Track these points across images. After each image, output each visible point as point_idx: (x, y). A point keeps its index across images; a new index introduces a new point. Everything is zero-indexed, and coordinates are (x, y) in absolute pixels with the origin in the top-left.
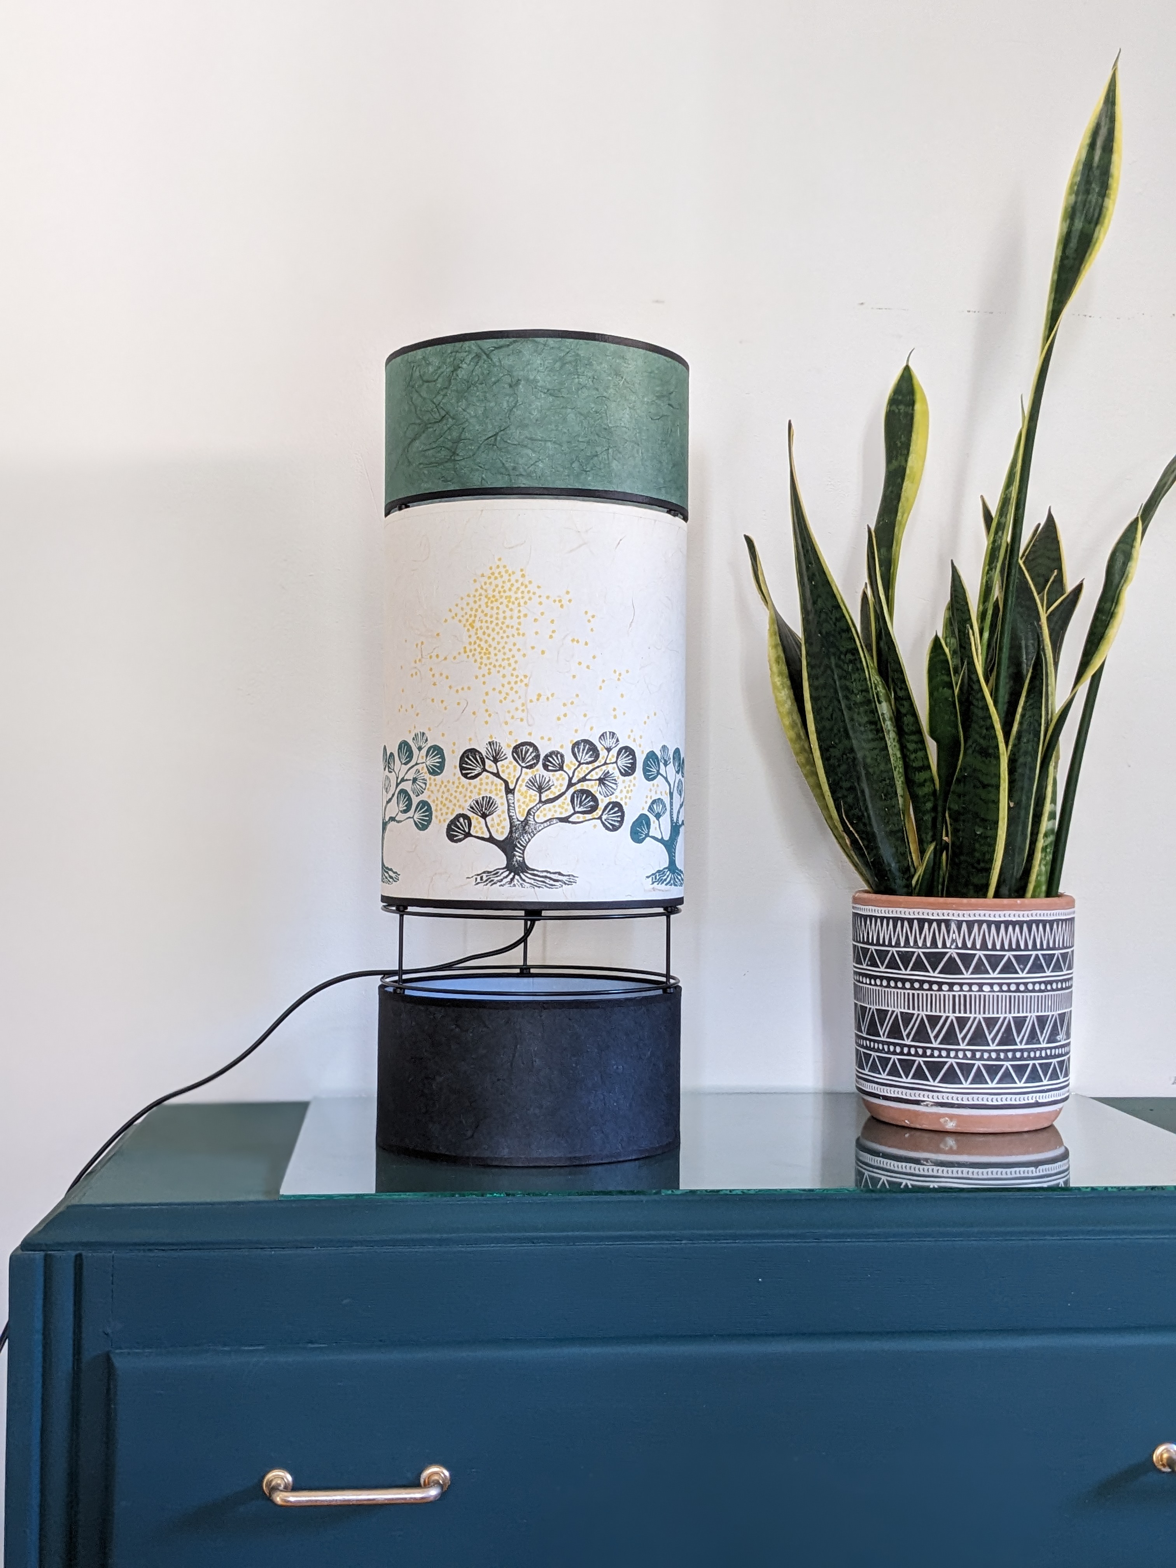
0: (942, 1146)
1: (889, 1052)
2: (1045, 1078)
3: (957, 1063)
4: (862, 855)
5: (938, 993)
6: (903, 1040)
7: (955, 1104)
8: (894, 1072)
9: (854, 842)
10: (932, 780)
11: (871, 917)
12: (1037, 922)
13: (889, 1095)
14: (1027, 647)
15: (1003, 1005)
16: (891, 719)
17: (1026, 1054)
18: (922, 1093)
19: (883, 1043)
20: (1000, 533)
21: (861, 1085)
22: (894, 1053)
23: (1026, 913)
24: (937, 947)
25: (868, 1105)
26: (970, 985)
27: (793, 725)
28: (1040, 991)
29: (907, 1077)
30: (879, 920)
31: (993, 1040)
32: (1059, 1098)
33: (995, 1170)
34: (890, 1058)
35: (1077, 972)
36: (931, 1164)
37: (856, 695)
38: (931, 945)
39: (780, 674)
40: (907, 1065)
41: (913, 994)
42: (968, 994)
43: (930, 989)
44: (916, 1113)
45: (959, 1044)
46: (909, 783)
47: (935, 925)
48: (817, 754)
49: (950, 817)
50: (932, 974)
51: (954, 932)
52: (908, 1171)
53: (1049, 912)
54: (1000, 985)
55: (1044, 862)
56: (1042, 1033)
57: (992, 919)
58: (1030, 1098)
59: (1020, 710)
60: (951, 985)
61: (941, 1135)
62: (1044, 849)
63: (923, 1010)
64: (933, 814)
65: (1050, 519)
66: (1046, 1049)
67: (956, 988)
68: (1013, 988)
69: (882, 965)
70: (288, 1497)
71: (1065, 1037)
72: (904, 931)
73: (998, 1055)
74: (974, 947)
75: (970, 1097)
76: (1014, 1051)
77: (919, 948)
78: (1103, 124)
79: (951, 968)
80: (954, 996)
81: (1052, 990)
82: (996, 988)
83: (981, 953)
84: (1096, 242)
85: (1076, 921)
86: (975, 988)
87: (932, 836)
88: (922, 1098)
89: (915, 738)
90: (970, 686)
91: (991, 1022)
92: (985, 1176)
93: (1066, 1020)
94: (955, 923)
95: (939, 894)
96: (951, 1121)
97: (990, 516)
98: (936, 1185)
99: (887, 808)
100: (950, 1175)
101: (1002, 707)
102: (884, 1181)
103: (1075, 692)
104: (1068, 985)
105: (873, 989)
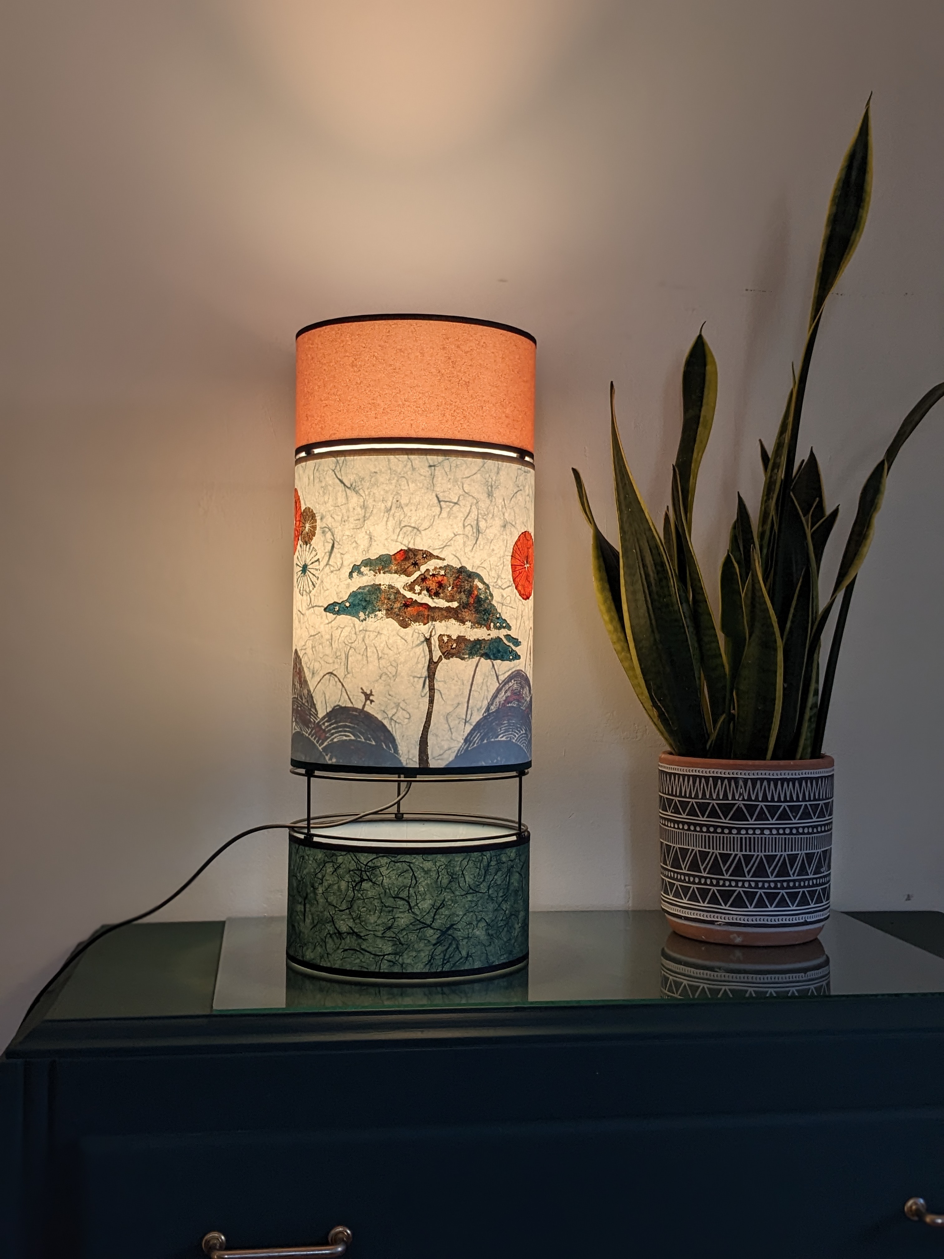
0: (732, 957)
1: (689, 882)
2: (812, 902)
3: (744, 891)
4: (667, 725)
5: (729, 836)
6: (701, 872)
7: (742, 924)
8: (693, 898)
9: (661, 714)
10: (723, 666)
11: (675, 774)
12: (806, 779)
13: (687, 916)
14: (797, 560)
15: (779, 845)
16: (690, 617)
17: (797, 884)
18: (716, 915)
19: (685, 874)
20: (776, 471)
21: (667, 907)
22: (694, 883)
23: (797, 772)
24: (729, 800)
25: (671, 923)
26: (754, 829)
27: (611, 620)
28: (808, 833)
29: (704, 902)
30: (681, 777)
31: (772, 873)
32: (822, 917)
33: (773, 976)
34: (691, 887)
35: (838, 818)
36: (723, 971)
37: (664, 598)
38: (723, 797)
40: (704, 893)
41: (709, 836)
42: (752, 836)
43: (722, 832)
44: (712, 931)
45: (745, 877)
46: (704, 666)
47: (726, 781)
48: (632, 644)
49: (736, 694)
50: (724, 820)
51: (741, 788)
52: (705, 976)
53: (815, 771)
54: (778, 829)
55: (809, 730)
56: (810, 866)
57: (772, 777)
58: (800, 918)
59: (792, 610)
60: (739, 830)
61: (730, 947)
62: (810, 719)
63: (717, 849)
64: (723, 692)
65: (812, 455)
66: (813, 879)
67: (743, 832)
68: (787, 831)
69: (684, 814)
70: (223, 1255)
71: (827, 869)
72: (702, 786)
73: (776, 885)
74: (757, 799)
75: (754, 918)
76: (788, 881)
77: (713, 800)
78: (858, 150)
79: (739, 816)
80: (741, 838)
81: (818, 832)
82: (774, 832)
83: (762, 804)
84: (852, 244)
85: (835, 777)
86: (758, 832)
87: (722, 710)
88: (715, 919)
89: (709, 632)
90: (753, 592)
91: (770, 859)
92: (766, 981)
93: (828, 855)
94: (742, 780)
95: (728, 756)
96: (739, 937)
97: (767, 456)
98: (727, 988)
99: (688, 688)
100: (738, 980)
101: (778, 608)
102: (685, 984)
103: (834, 597)
104: (829, 828)
105: (676, 831)
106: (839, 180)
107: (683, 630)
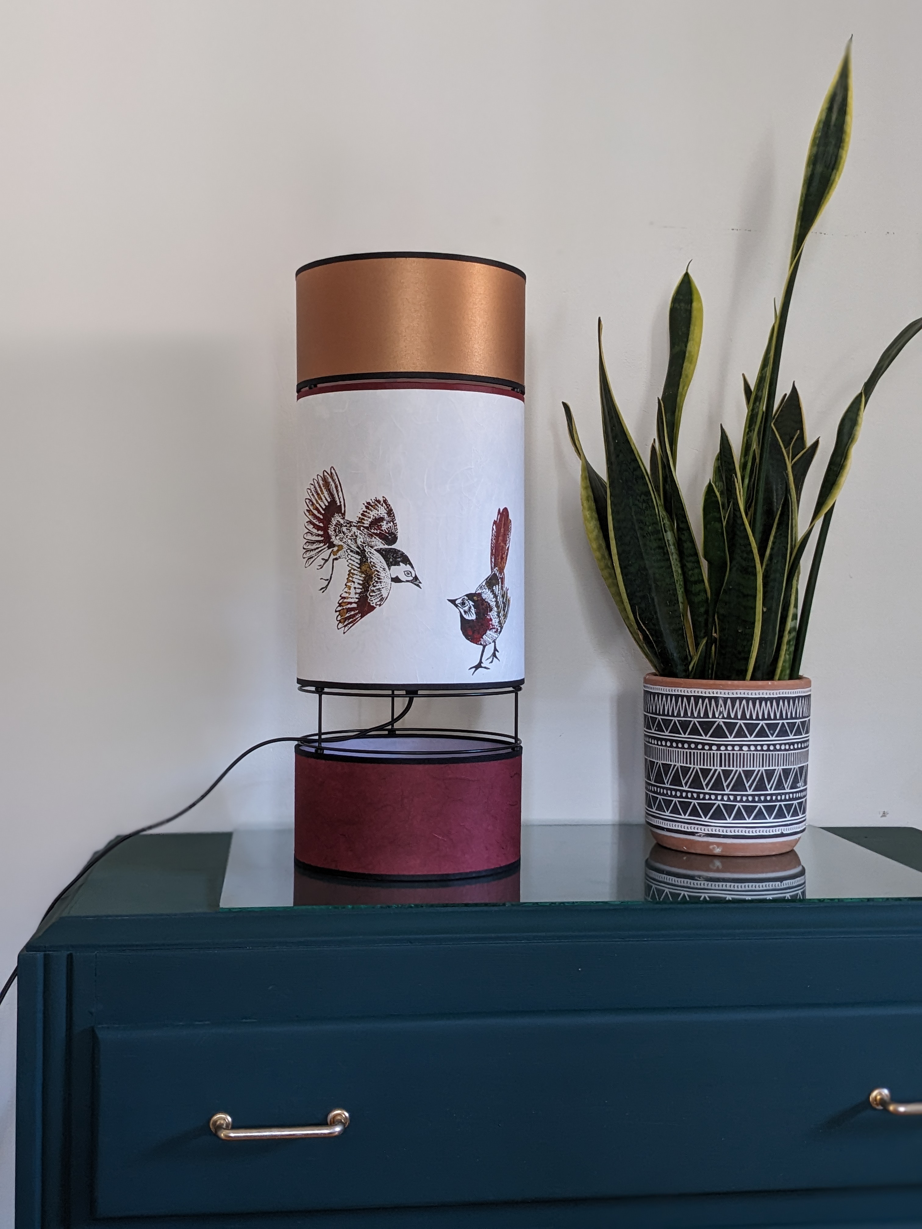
0: (711, 866)
1: (671, 796)
2: (788, 815)
3: (723, 804)
4: (651, 647)
5: (709, 752)
6: (683, 787)
7: (721, 835)
8: (675, 811)
9: (646, 637)
10: (705, 591)
11: (658, 694)
12: (783, 699)
13: (671, 828)
14: (777, 490)
15: (757, 761)
16: (674, 545)
17: (774, 798)
18: (697, 826)
19: (667, 789)
20: (758, 404)
21: (650, 820)
22: (676, 796)
23: (775, 692)
24: (709, 718)
25: (655, 835)
26: (733, 746)
27: (599, 548)
28: (785, 750)
29: (685, 815)
30: (664, 697)
31: (750, 787)
32: (798, 830)
33: (750, 884)
34: (673, 800)
35: (813, 736)
36: (702, 879)
37: (649, 526)
38: (704, 715)
39: (590, 509)
40: (685, 806)
41: (690, 753)
42: (731, 752)
43: (703, 749)
44: (692, 842)
45: (724, 790)
46: (687, 592)
47: (707, 700)
48: (618, 571)
49: (718, 618)
50: (704, 737)
51: (721, 706)
52: (685, 885)
53: (792, 691)
54: (756, 746)
55: (788, 653)
56: (786, 782)
57: (750, 696)
58: (777, 830)
59: (772, 538)
60: (719, 746)
61: (710, 858)
62: (789, 642)
63: (697, 765)
64: (705, 617)
65: (794, 390)
66: (789, 793)
67: (723, 748)
68: (765, 748)
69: (667, 731)
70: (229, 1133)
71: (803, 784)
72: (684, 705)
73: (754, 798)
74: (736, 717)
75: (732, 829)
76: (766, 795)
77: (695, 718)
78: (839, 91)
79: (719, 733)
80: (721, 754)
81: (794, 749)
82: (752, 748)
83: (741, 722)
84: (832, 184)
85: (812, 698)
86: (737, 748)
87: (705, 633)
88: (696, 831)
89: (692, 559)
90: (735, 520)
91: (748, 774)
92: (743, 889)
93: (804, 771)
94: (722, 700)
95: (710, 677)
96: (718, 847)
97: (750, 390)
98: (706, 895)
99: (671, 612)
100: (717, 888)
101: (758, 535)
102: (667, 892)
103: (812, 525)
104: (805, 745)
105: (660, 748)
106: (819, 122)
107: (666, 556)
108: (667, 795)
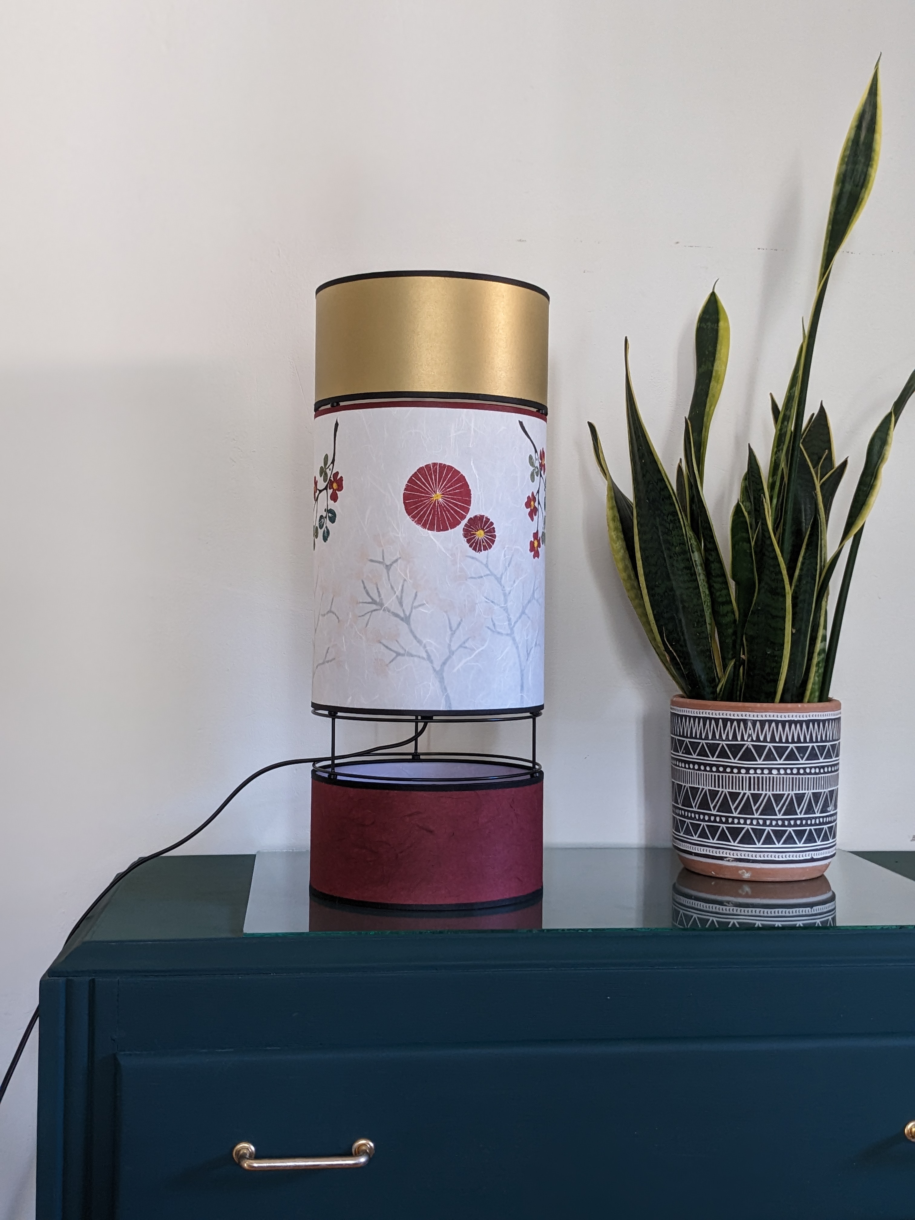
0: (740, 891)
1: (699, 820)
2: (819, 840)
3: (752, 829)
4: (678, 669)
5: (737, 775)
6: (711, 810)
7: (750, 860)
8: (703, 835)
9: (673, 659)
10: (733, 612)
11: (686, 716)
12: (814, 721)
13: (699, 852)
14: (805, 510)
15: (787, 784)
16: (701, 565)
17: (804, 822)
18: (725, 851)
19: (695, 813)
20: (786, 423)
21: (678, 844)
22: (704, 820)
23: (805, 714)
24: (737, 740)
25: (682, 859)
26: (762, 769)
27: (626, 568)
28: (815, 773)
29: (713, 839)
30: (692, 719)
31: (780, 811)
32: (829, 855)
33: (780, 910)
34: (701, 824)
35: (844, 759)
36: (732, 905)
37: (676, 546)
38: (732, 738)
39: (616, 529)
40: (713, 830)
41: (719, 776)
42: (760, 776)
43: (732, 772)
44: (721, 866)
45: (753, 814)
46: (715, 613)
47: (735, 723)
48: (645, 591)
49: (746, 639)
50: (733, 761)
51: (750, 729)
52: (714, 910)
53: (822, 713)
54: (785, 769)
55: (817, 674)
56: (816, 806)
57: (779, 719)
58: (807, 855)
59: (800, 559)
60: (748, 770)
61: (739, 883)
62: (818, 664)
63: (726, 788)
64: (734, 638)
65: (822, 410)
66: (819, 817)
67: (752, 771)
68: (795, 771)
69: (695, 754)
70: (253, 1163)
71: (833, 808)
72: (712, 728)
73: (783, 822)
74: (765, 740)
75: (762, 854)
76: (796, 819)
77: (723, 741)
78: (867, 110)
79: (748, 756)
80: (750, 778)
81: (825, 773)
82: (782, 771)
83: (770, 745)
84: (861, 202)
85: (842, 720)
86: (766, 771)
87: (732, 654)
88: (725, 855)
89: (720, 579)
90: (763, 541)
91: (778, 798)
92: (773, 915)
93: (834, 795)
94: (751, 722)
95: (738, 699)
96: (747, 872)
97: (778, 409)
98: (735, 921)
99: (699, 633)
100: (746, 913)
101: (788, 557)
102: (695, 918)
103: (842, 545)
104: (835, 769)
105: (687, 771)
106: (848, 140)
107: (694, 577)
108: (695, 819)
